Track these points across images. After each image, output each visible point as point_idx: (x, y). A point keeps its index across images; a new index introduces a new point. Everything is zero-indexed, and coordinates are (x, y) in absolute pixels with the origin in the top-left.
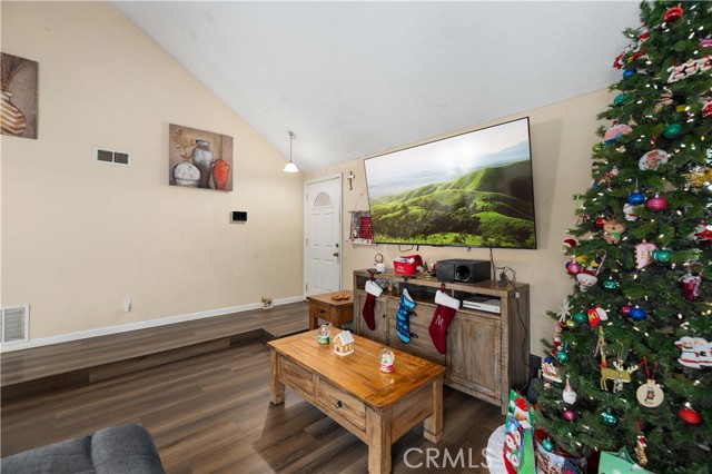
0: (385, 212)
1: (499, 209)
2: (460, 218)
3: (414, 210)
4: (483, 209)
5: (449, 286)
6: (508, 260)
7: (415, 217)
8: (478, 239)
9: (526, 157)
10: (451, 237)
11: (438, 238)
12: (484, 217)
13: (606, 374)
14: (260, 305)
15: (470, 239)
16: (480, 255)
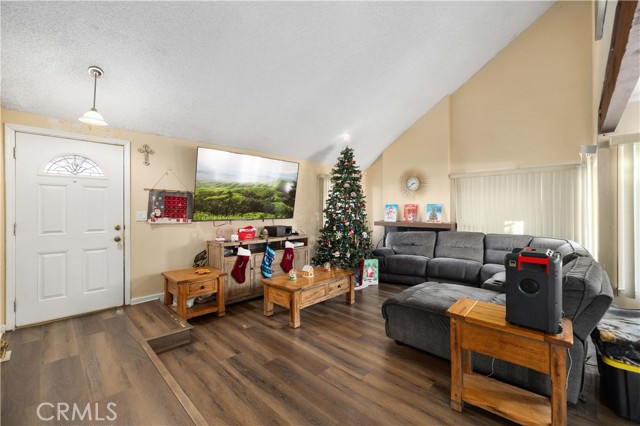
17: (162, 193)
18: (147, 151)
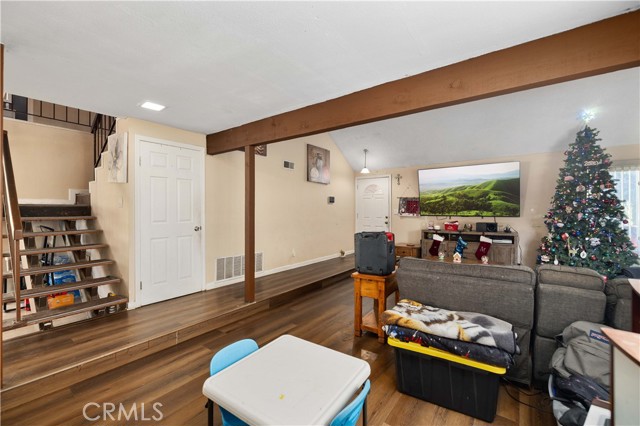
0: (429, 199)
1: (503, 199)
2: (480, 203)
3: (451, 198)
4: (494, 199)
5: (486, 233)
6: (503, 222)
7: (451, 202)
8: (490, 213)
9: (517, 176)
10: (473, 213)
11: (466, 213)
12: (494, 203)
13: (570, 252)
14: (337, 255)
15: (485, 213)
16: (491, 220)
17: (405, 199)
18: (399, 178)
